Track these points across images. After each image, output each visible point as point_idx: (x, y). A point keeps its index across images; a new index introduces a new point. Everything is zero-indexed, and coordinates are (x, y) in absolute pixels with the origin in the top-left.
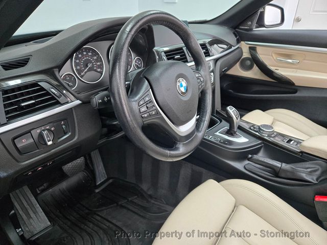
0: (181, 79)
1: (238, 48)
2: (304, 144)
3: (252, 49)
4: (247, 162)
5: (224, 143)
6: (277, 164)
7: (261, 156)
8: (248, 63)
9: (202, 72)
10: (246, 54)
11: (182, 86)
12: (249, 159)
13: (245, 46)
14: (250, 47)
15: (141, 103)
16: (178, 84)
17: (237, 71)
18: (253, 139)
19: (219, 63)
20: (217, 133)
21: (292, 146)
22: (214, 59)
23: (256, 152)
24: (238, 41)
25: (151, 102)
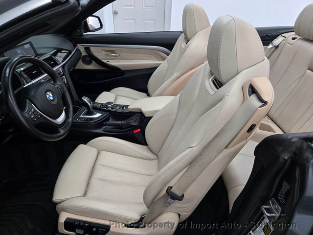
0: (48, 93)
1: (77, 49)
2: (129, 107)
3: (87, 49)
4: (104, 127)
5: (87, 120)
6: (119, 122)
7: (111, 121)
8: (88, 58)
9: (58, 83)
10: (84, 53)
11: (50, 96)
12: (105, 125)
13: (81, 47)
14: (85, 48)
15: (30, 113)
16: (47, 96)
17: (81, 66)
18: (104, 113)
19: (66, 67)
20: (81, 116)
21: (125, 110)
22: (62, 66)
23: (108, 119)
24: (75, 46)
25: (35, 111)
